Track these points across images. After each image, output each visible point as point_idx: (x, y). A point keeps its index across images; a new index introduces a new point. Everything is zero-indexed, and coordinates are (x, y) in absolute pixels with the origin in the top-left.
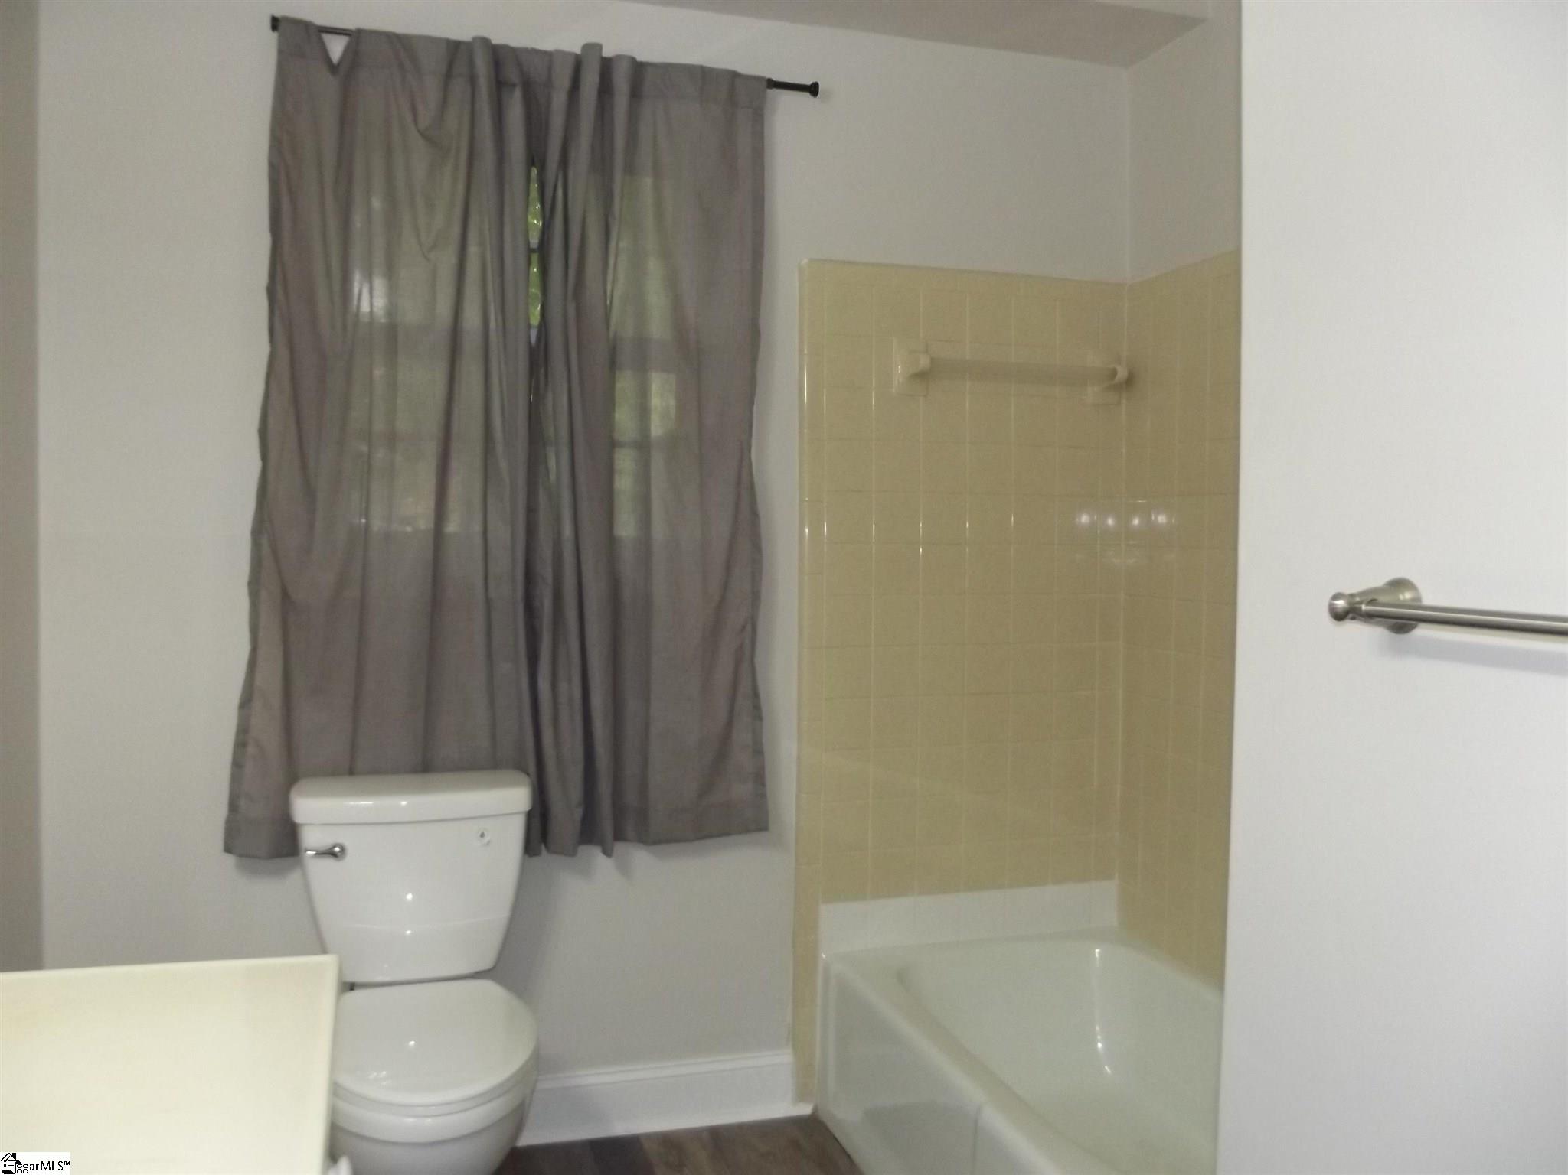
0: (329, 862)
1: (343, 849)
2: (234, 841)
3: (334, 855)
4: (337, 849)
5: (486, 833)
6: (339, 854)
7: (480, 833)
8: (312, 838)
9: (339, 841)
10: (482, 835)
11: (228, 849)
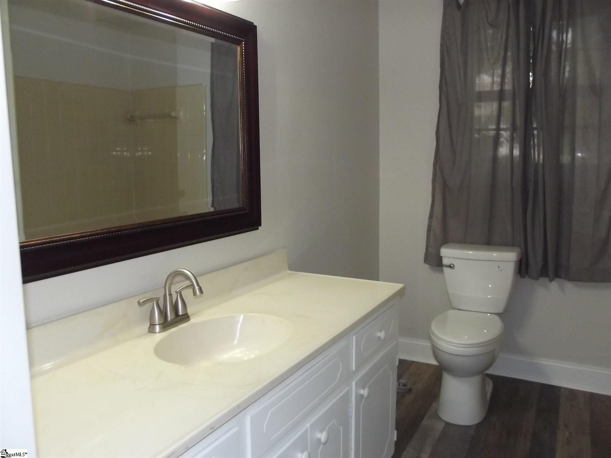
0: (449, 269)
1: (453, 266)
2: (427, 260)
3: (451, 267)
4: (452, 265)
5: (500, 266)
6: (452, 267)
7: (498, 266)
8: (445, 261)
9: (453, 263)
10: (499, 267)
11: (425, 262)
